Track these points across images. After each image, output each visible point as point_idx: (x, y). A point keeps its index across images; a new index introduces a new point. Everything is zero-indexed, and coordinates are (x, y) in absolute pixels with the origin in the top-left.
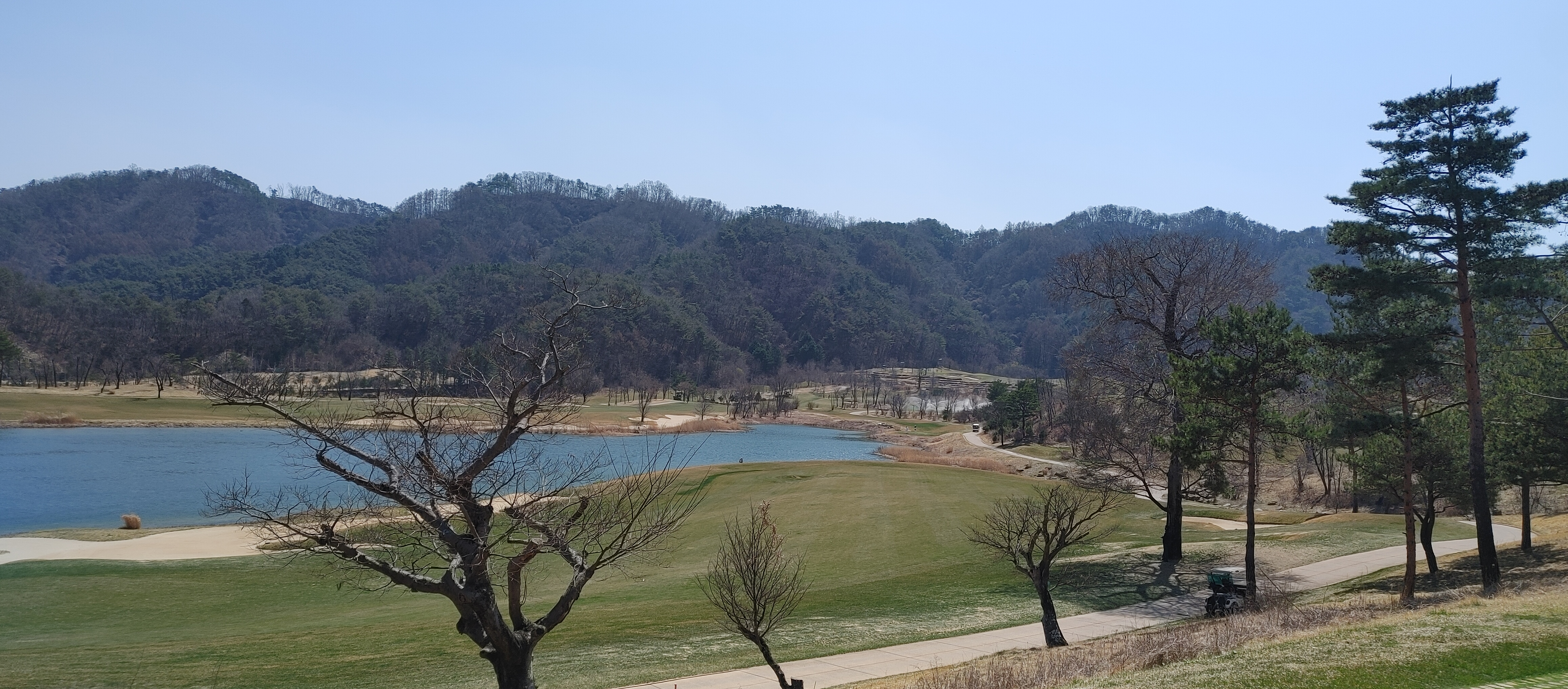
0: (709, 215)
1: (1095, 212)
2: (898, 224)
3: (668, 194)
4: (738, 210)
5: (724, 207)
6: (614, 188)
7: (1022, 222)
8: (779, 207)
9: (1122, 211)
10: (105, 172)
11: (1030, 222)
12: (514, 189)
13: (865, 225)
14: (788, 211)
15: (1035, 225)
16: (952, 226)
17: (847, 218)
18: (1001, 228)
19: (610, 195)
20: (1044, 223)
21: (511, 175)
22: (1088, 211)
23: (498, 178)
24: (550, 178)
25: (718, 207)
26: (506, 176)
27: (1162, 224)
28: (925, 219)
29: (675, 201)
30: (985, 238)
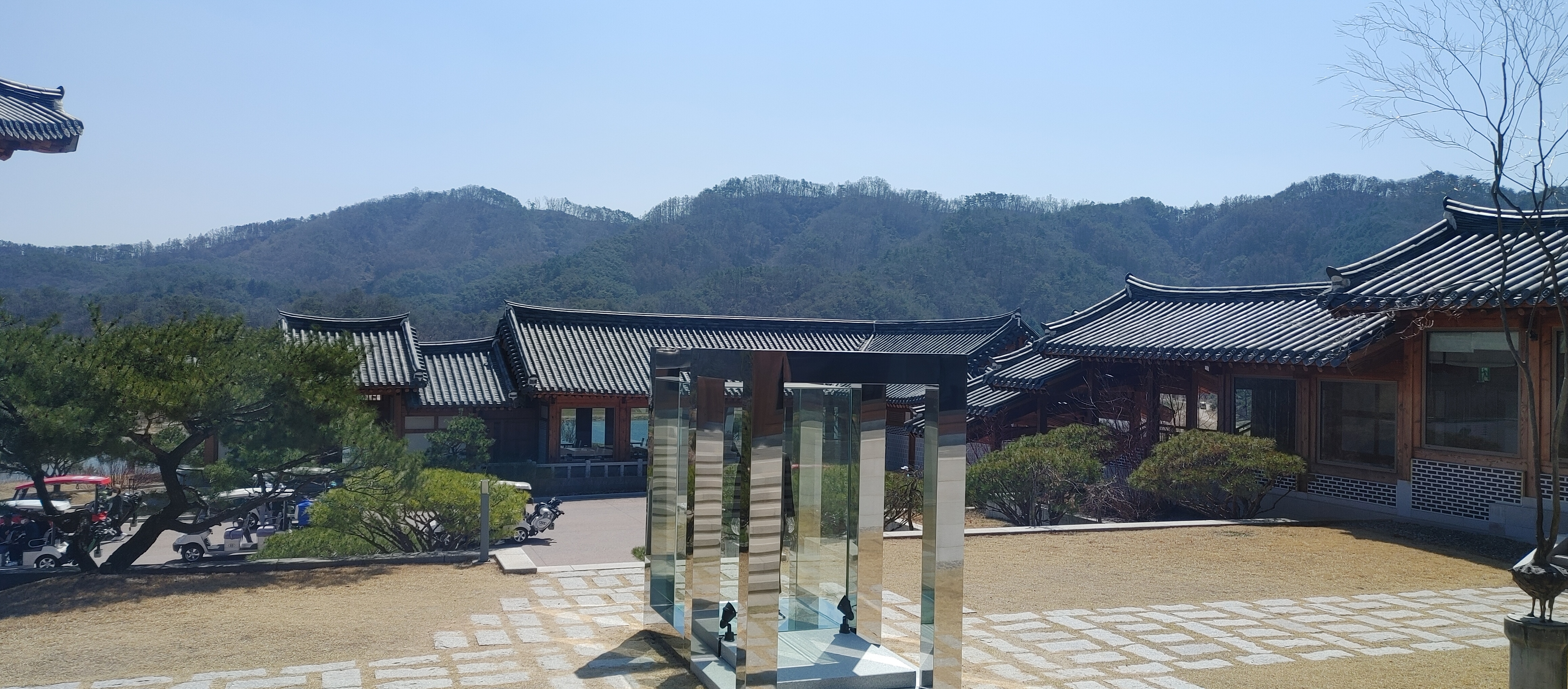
0: (926, 205)
1: (1317, 182)
2: (1112, 205)
3: (886, 188)
4: (953, 199)
5: (939, 197)
6: (836, 185)
7: (1239, 195)
8: (992, 194)
9: (1345, 179)
10: (394, 196)
11: (1248, 196)
12: (745, 192)
13: (1079, 208)
14: (1001, 197)
15: (1253, 198)
16: (1167, 203)
17: (1059, 201)
18: (1217, 202)
19: (832, 192)
20: (1262, 196)
21: (742, 179)
22: (1309, 181)
23: (731, 182)
24: (777, 180)
25: (934, 197)
26: (738, 180)
27: (1389, 190)
28: (1139, 197)
29: (893, 194)
30: (1201, 213)
